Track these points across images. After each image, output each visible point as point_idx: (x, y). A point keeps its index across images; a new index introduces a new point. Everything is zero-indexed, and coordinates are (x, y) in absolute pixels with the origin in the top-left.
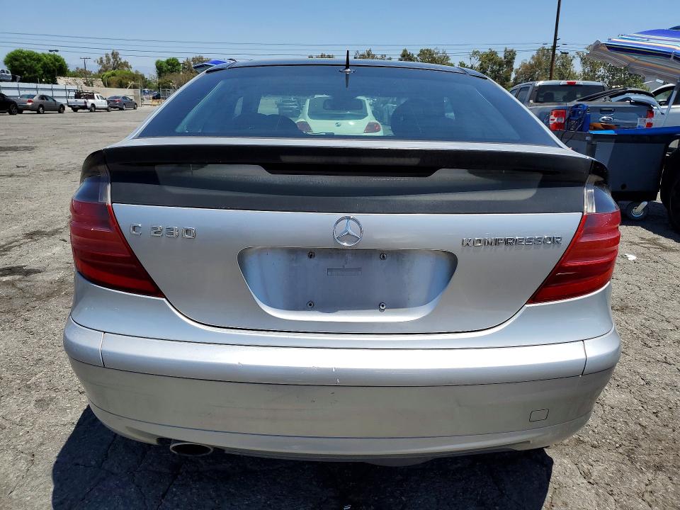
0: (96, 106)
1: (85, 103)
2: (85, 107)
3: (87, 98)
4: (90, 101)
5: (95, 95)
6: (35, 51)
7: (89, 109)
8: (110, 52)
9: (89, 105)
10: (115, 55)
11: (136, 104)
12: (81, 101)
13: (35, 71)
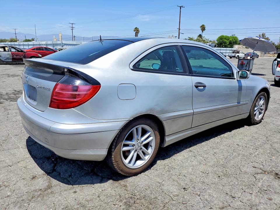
0: (239, 56)
1: (235, 55)
2: (234, 57)
3: (236, 53)
4: (237, 54)
5: (240, 52)
6: (228, 36)
7: (236, 57)
8: (261, 34)
9: (236, 56)
10: (263, 35)
11: (258, 56)
12: (233, 54)
13: (226, 43)
